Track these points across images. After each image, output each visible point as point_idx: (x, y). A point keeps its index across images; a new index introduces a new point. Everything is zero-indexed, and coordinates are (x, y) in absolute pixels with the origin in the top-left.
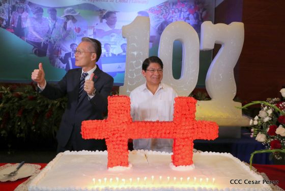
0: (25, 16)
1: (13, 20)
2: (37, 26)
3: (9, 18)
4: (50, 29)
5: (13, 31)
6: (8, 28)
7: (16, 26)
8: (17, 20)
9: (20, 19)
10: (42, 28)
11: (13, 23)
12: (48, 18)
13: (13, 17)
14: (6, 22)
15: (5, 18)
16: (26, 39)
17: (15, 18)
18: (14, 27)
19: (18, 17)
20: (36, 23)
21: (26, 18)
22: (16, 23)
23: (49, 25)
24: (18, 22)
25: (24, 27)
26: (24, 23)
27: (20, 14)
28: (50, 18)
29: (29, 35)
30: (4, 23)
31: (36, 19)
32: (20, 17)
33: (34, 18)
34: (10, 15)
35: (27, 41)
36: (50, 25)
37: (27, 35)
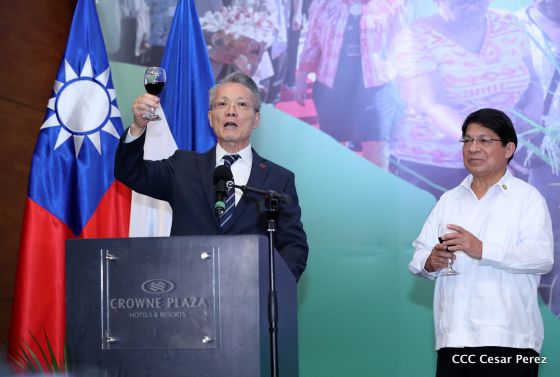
0: (383, 18)
1: (316, 43)
2: (456, 70)
3: (294, 35)
4: (535, 78)
5: (311, 109)
6: (287, 98)
7: (329, 82)
8: (337, 45)
9: (354, 34)
10: (485, 77)
11: (314, 66)
12: (521, 14)
13: (317, 26)
14: (275, 63)
15: (269, 40)
16: (387, 152)
17: (323, 36)
18: (317, 85)
19: (341, 26)
20: (446, 49)
21: (393, 26)
22: (331, 64)
23: (528, 60)
24: (343, 51)
25: (380, 79)
26: (376, 57)
27: (355, 9)
28: (536, 14)
29: (406, 130)
30: (265, 69)
31: (452, 29)
32: (355, 21)
33: (436, 22)
34: (299, 18)
35: (393, 168)
36: (537, 58)
37: (394, 130)
